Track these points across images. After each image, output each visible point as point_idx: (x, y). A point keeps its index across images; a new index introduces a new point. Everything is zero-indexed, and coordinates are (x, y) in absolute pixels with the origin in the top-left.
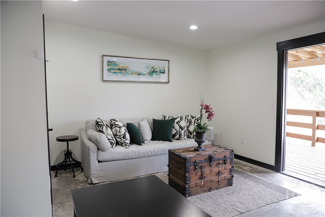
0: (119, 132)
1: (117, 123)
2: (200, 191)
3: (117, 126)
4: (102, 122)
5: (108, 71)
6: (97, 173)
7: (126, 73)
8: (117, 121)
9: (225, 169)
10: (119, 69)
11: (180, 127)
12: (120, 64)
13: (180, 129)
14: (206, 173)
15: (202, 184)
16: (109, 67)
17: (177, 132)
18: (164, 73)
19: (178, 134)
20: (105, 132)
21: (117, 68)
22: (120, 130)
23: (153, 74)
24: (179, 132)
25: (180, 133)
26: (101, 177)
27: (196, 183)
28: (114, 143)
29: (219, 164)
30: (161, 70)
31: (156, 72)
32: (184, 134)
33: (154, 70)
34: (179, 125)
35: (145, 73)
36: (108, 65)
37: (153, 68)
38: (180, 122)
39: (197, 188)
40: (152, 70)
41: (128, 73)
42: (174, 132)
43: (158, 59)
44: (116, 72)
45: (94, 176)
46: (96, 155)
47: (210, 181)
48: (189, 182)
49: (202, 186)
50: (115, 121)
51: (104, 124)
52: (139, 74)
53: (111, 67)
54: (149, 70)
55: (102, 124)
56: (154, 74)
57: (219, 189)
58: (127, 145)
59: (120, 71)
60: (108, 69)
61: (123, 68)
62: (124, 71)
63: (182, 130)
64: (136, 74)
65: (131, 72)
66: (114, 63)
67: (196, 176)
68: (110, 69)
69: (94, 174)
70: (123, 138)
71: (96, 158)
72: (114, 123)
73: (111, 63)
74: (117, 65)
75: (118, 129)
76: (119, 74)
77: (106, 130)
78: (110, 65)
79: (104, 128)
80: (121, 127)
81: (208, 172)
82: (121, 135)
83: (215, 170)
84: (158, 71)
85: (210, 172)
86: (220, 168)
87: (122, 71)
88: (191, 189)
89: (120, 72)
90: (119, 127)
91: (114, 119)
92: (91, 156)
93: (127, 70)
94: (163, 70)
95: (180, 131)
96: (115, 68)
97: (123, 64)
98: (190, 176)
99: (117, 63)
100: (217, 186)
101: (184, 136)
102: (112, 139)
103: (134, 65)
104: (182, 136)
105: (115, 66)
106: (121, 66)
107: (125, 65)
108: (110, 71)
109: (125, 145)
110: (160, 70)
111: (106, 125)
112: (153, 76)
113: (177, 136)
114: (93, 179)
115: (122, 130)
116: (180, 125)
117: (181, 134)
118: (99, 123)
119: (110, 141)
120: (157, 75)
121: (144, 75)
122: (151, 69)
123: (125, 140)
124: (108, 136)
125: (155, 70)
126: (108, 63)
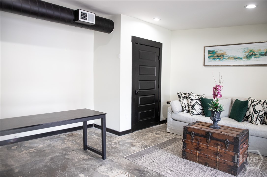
0: (190, 103)
1: (190, 96)
2: (196, 160)
3: (190, 98)
4: (181, 94)
5: (208, 58)
6: (170, 126)
7: (223, 59)
8: (191, 95)
9: (225, 153)
10: (218, 56)
11: (254, 110)
12: (218, 51)
13: (253, 112)
14: (201, 146)
15: (198, 154)
16: (209, 55)
17: (250, 115)
18: (266, 55)
19: (250, 118)
20: (181, 101)
21: (216, 55)
22: (191, 102)
23: (251, 58)
24: (251, 115)
25: (253, 116)
26: (172, 129)
27: (191, 151)
28: (185, 110)
29: (218, 145)
30: (262, 52)
31: (255, 55)
32: (257, 118)
33: (252, 54)
34: (253, 109)
35: (242, 57)
36: (209, 53)
37: (251, 51)
38: (256, 105)
39: (192, 155)
40: (251, 54)
41: (225, 58)
42: (248, 114)
43: (256, 42)
44: (215, 58)
45: (169, 127)
46: (170, 114)
47: (205, 156)
48: (186, 146)
49: (198, 156)
50: (189, 95)
51: (182, 96)
52: (236, 59)
53: (211, 54)
54: (247, 54)
55: (181, 95)
56: (253, 57)
57: (217, 169)
58: (192, 113)
59: (218, 57)
60: (209, 56)
61: (221, 54)
62: (222, 57)
63: (256, 114)
64: (233, 58)
65: (228, 57)
66: (214, 52)
67: (192, 145)
68: (210, 57)
69: (169, 126)
70: (192, 108)
71: (170, 116)
72: (188, 96)
73: (211, 51)
74: (216, 53)
75: (190, 101)
76: (217, 59)
77: (182, 100)
78: (210, 54)
79: (182, 98)
80: (192, 99)
81: (204, 147)
82: (191, 106)
83: (212, 148)
84: (257, 54)
85: (206, 147)
86: (218, 150)
87: (220, 57)
88: (187, 153)
89: (218, 59)
90: (191, 100)
91: (189, 93)
92: (168, 114)
93: (225, 56)
94: (265, 52)
95: (253, 115)
96: (214, 55)
97: (221, 51)
98: (186, 142)
99: (216, 51)
100: (215, 165)
101: (256, 120)
102: (185, 107)
103: (230, 51)
104: (254, 120)
105: (214, 53)
106: (219, 52)
107: (222, 52)
108: (210, 58)
109: (191, 113)
110: (260, 53)
111: (183, 97)
112: (251, 59)
113: (249, 118)
114: (168, 129)
115: (192, 102)
116: (255, 109)
117: (253, 118)
118: (179, 95)
119: (183, 108)
120: (256, 57)
121: (241, 59)
122: (249, 53)
123: (192, 109)
124: (182, 104)
125: (254, 54)
126: (209, 52)
